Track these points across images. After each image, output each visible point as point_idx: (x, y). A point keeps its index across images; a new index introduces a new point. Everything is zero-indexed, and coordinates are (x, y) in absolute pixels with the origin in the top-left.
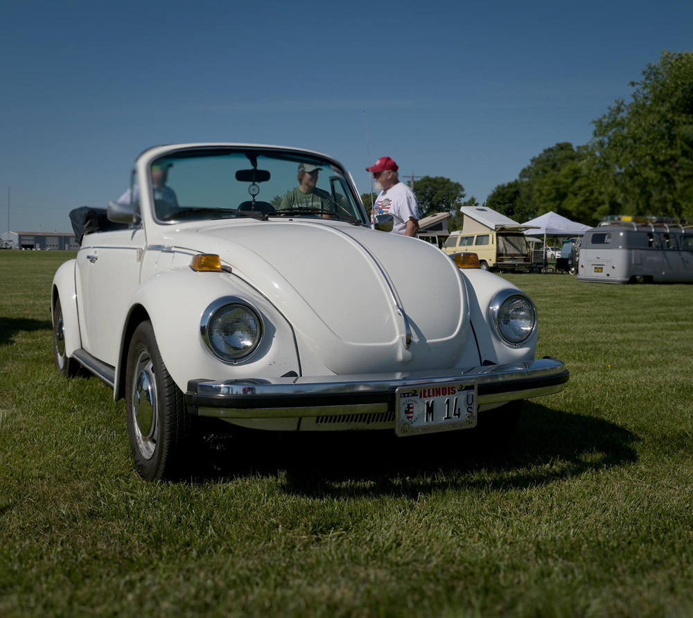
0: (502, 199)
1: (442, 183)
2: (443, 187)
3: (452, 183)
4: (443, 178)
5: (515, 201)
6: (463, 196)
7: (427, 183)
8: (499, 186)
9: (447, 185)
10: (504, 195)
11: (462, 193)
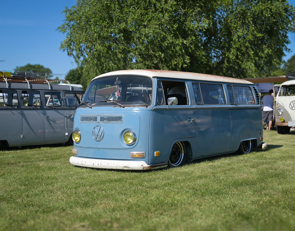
0: (73, 78)
1: (38, 68)
2: (39, 71)
3: (44, 68)
4: (39, 65)
5: (80, 79)
6: (52, 76)
7: (29, 68)
8: (71, 70)
9: (42, 69)
10: (73, 76)
11: (51, 75)
